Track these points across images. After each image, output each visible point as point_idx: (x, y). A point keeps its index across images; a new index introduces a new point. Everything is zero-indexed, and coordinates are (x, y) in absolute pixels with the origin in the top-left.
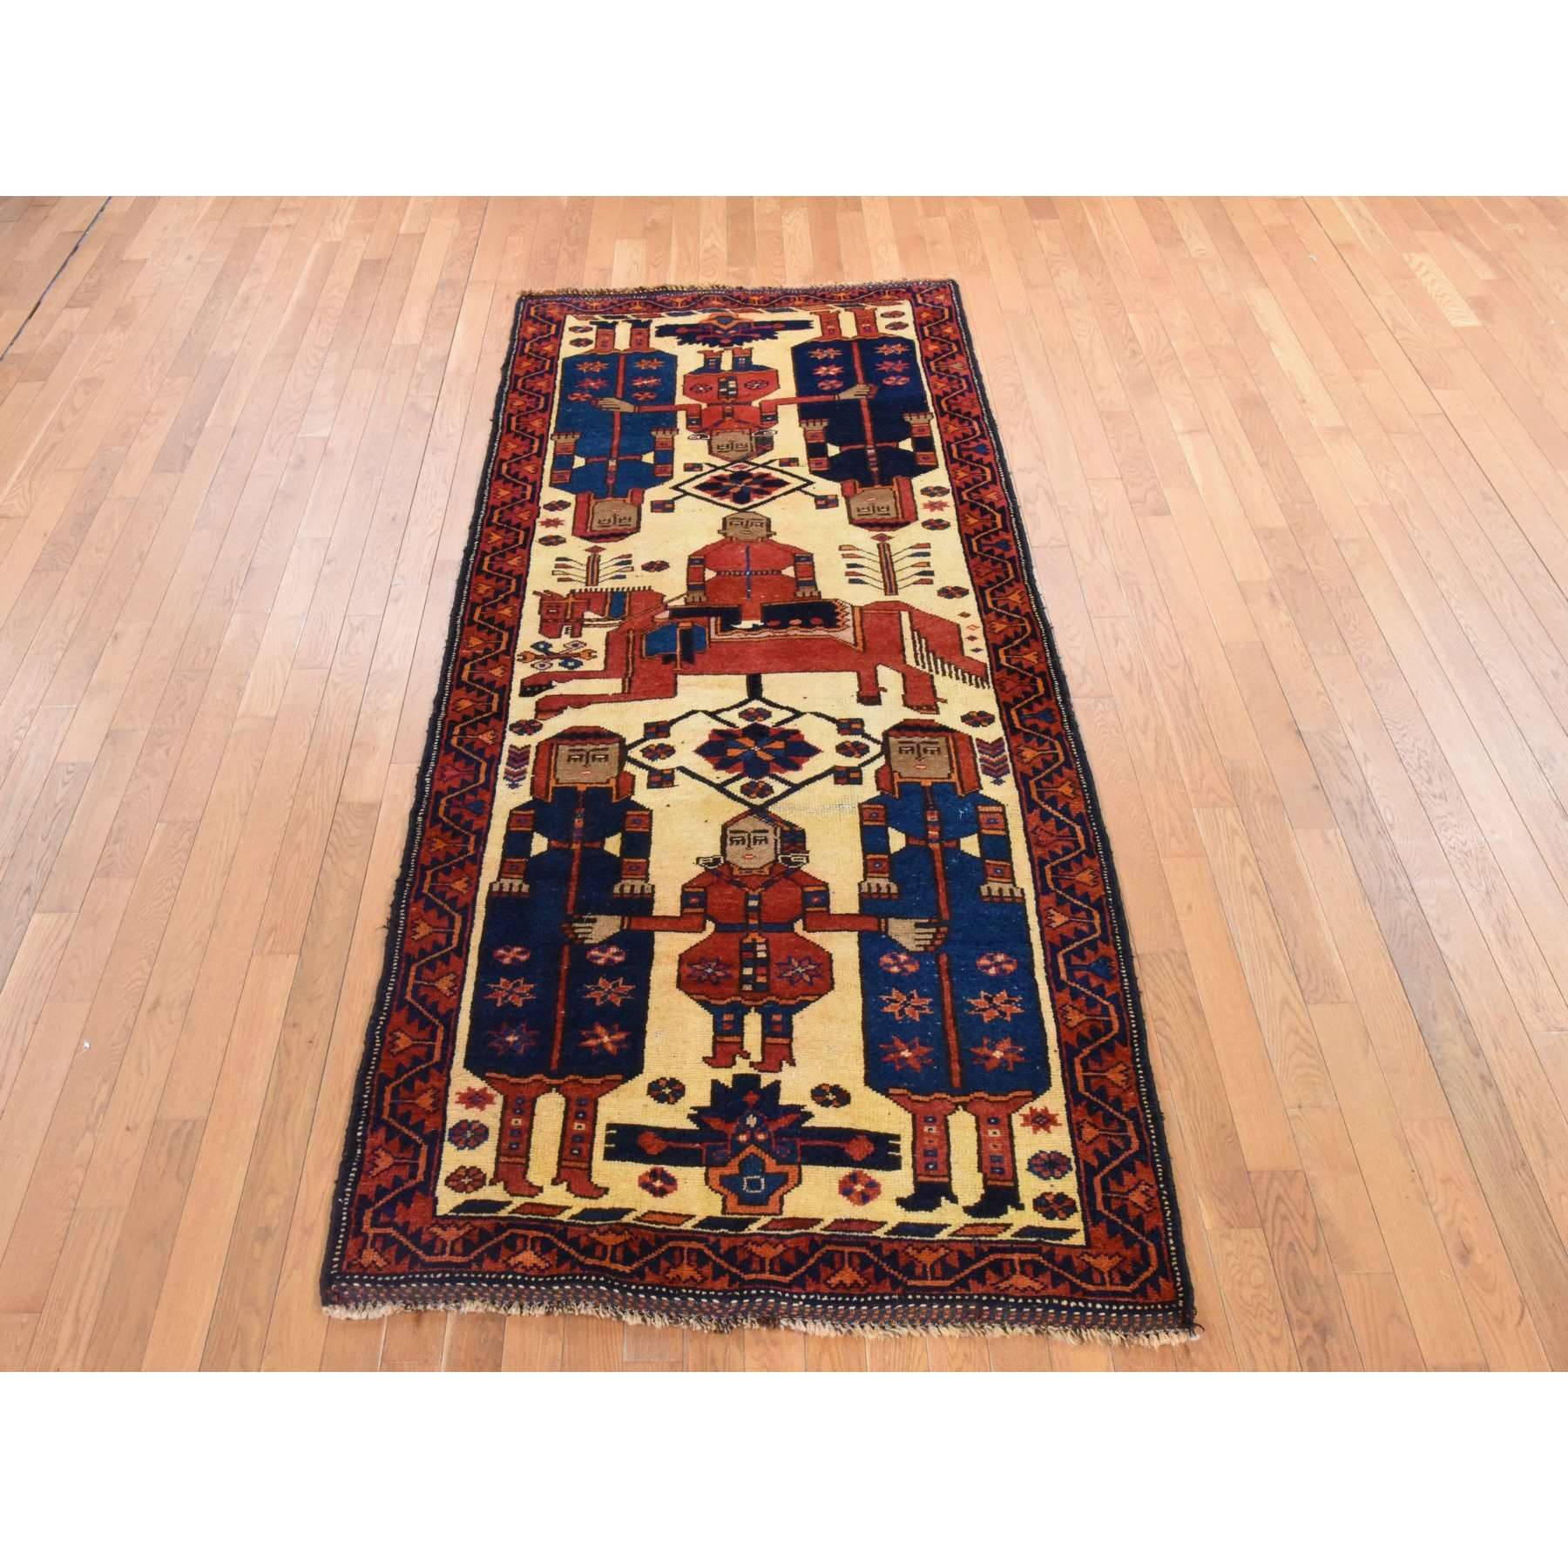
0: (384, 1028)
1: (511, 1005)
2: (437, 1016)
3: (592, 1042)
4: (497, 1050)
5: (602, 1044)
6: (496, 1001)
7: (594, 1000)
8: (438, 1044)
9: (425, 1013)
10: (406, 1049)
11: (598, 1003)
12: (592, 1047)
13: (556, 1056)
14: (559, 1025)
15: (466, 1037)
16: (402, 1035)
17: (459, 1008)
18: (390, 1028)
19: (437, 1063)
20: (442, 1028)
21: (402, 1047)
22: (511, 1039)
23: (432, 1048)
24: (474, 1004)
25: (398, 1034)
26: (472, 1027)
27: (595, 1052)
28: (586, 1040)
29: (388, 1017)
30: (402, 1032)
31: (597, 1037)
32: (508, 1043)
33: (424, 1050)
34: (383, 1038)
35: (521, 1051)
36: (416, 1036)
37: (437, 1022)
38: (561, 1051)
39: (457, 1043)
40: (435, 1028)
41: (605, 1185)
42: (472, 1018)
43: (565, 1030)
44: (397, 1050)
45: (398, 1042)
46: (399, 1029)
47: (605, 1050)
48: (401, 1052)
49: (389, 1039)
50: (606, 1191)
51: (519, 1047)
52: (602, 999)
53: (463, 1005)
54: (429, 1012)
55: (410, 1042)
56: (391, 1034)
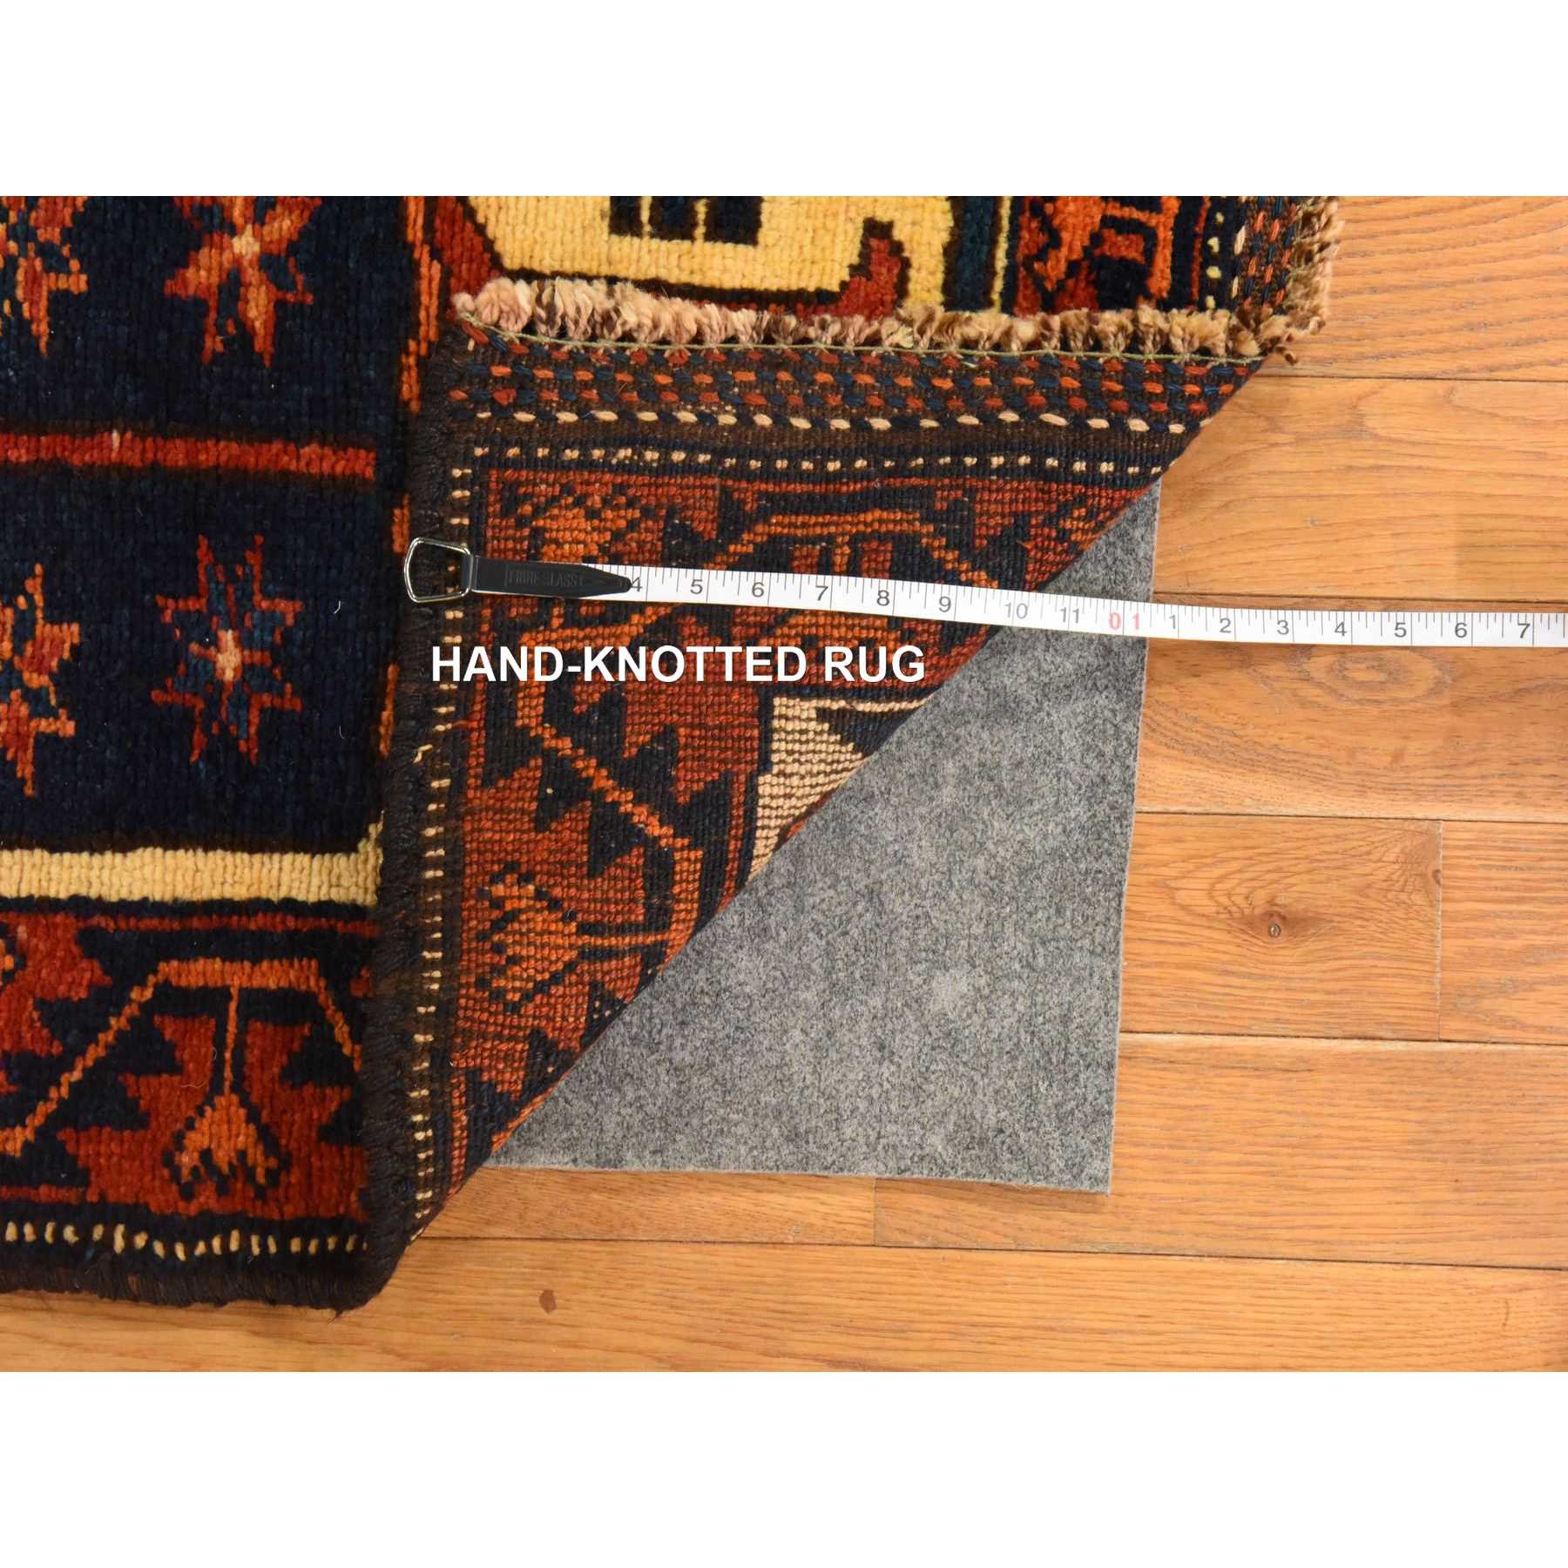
0: (164, 1228)
1: (66, 677)
2: (108, 999)
3: (257, 307)
4: (273, 718)
5: (269, 262)
6: (47, 742)
7: (60, 300)
8: (237, 976)
9: (94, 1053)
10: (252, 1117)
11: (78, 283)
12: (280, 305)
13: (313, 458)
14: (177, 454)
15: (218, 858)
16: (197, 1139)
17: (80, 905)
18: (161, 1200)
19: (323, 972)
20: (169, 969)
21: (245, 1136)
22: (228, 660)
23: (254, 1002)
24: (57, 843)
25: (186, 1160)
26: (171, 840)
27: (302, 293)
28: (245, 331)
29: (109, 1214)
30: (179, 1142)
31: (233, 284)
32: (246, 668)
33: (262, 1038)
34: (208, 1225)
35: (288, 610)
36: (199, 1083)
37: (141, 995)
38: (294, 436)
39: (240, 893)
40: (173, 999)
41: (854, 234)
42: (125, 843)
43: (203, 426)
44: (256, 1156)
45: (222, 1157)
46: (169, 1161)
47: (293, 247)
48: (266, 1136)
49: (207, 1198)
50: (877, 231)
51: (269, 617)
52: (55, 263)
53: (60, 889)
54: (90, 1036)
55: (227, 1101)
56: (187, 1194)
